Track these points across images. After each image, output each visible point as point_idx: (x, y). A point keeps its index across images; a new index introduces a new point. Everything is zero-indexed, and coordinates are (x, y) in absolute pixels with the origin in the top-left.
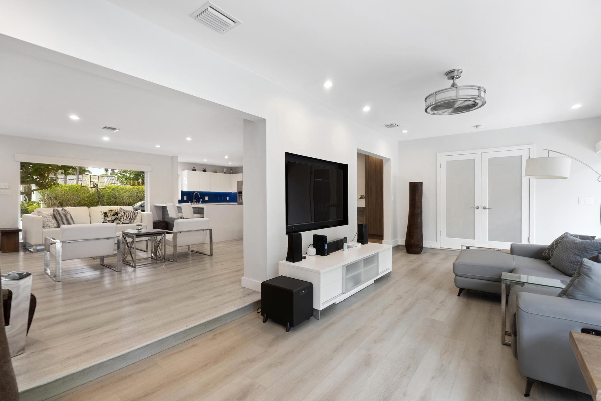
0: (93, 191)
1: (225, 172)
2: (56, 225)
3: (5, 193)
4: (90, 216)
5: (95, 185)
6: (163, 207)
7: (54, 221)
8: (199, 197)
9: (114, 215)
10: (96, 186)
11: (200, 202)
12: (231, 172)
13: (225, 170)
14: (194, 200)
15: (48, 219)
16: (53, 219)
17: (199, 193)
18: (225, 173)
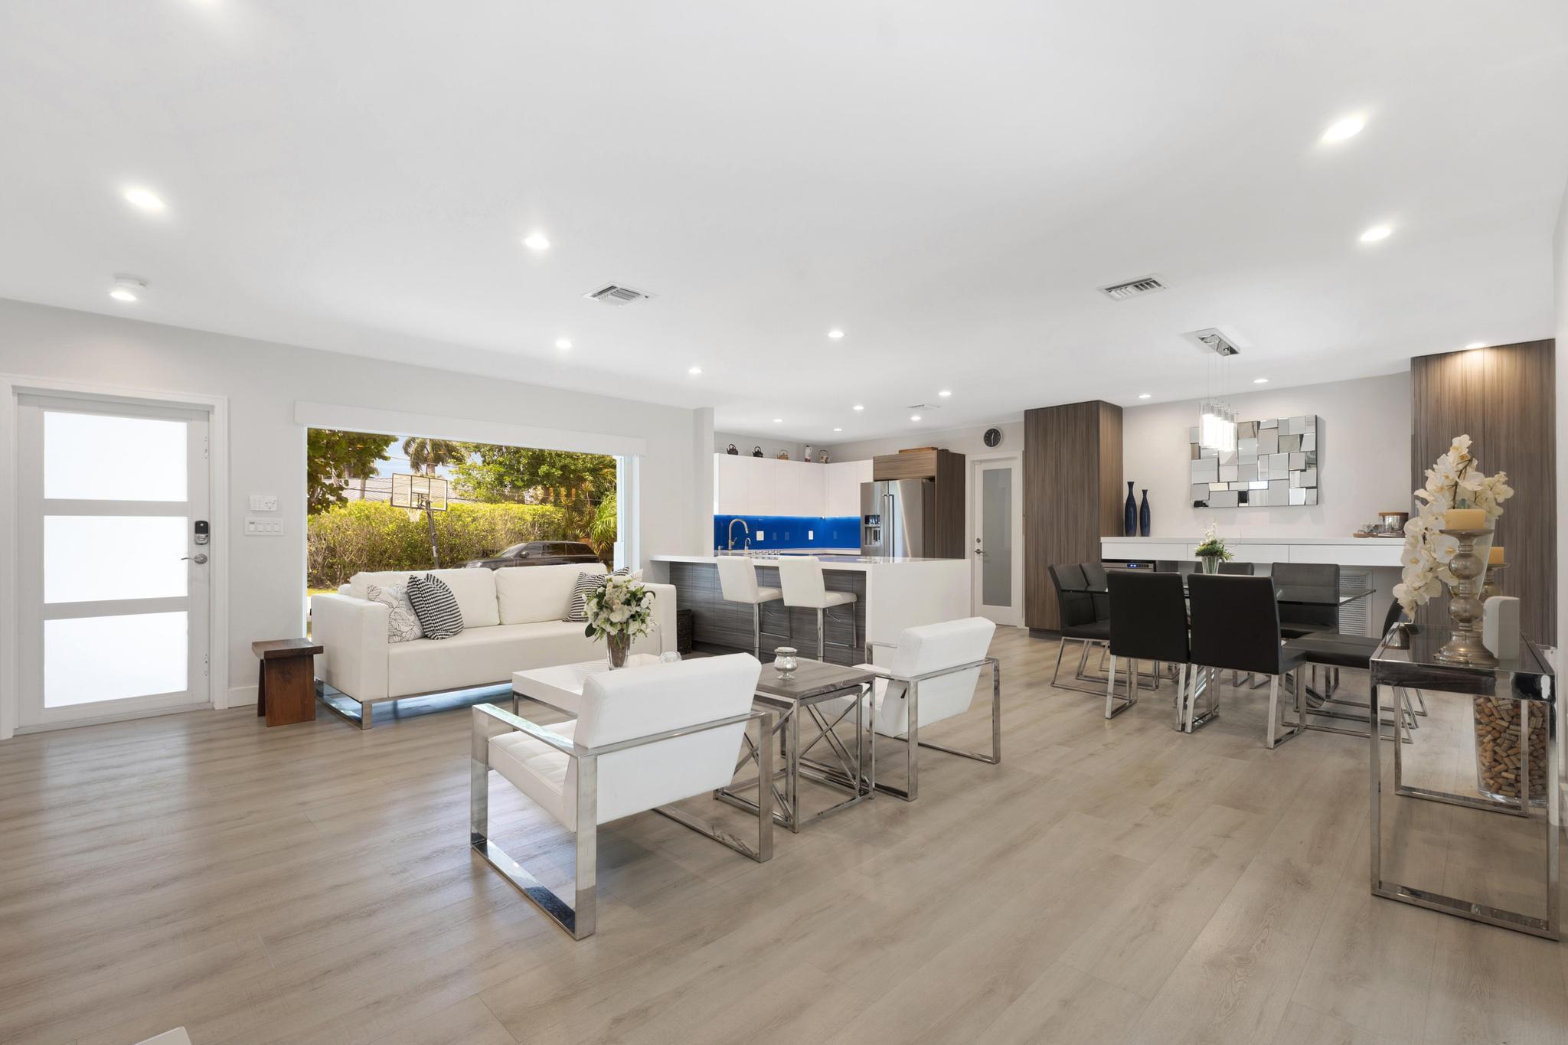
0: (415, 517)
1: (809, 458)
2: (417, 631)
3: (269, 528)
4: (498, 598)
5: (422, 501)
6: (672, 563)
7: (413, 618)
8: (747, 532)
9: (628, 603)
10: (424, 504)
11: (743, 549)
12: (822, 458)
13: (808, 451)
14: (730, 541)
15: (397, 610)
16: (410, 609)
17: (746, 521)
18: (806, 460)
